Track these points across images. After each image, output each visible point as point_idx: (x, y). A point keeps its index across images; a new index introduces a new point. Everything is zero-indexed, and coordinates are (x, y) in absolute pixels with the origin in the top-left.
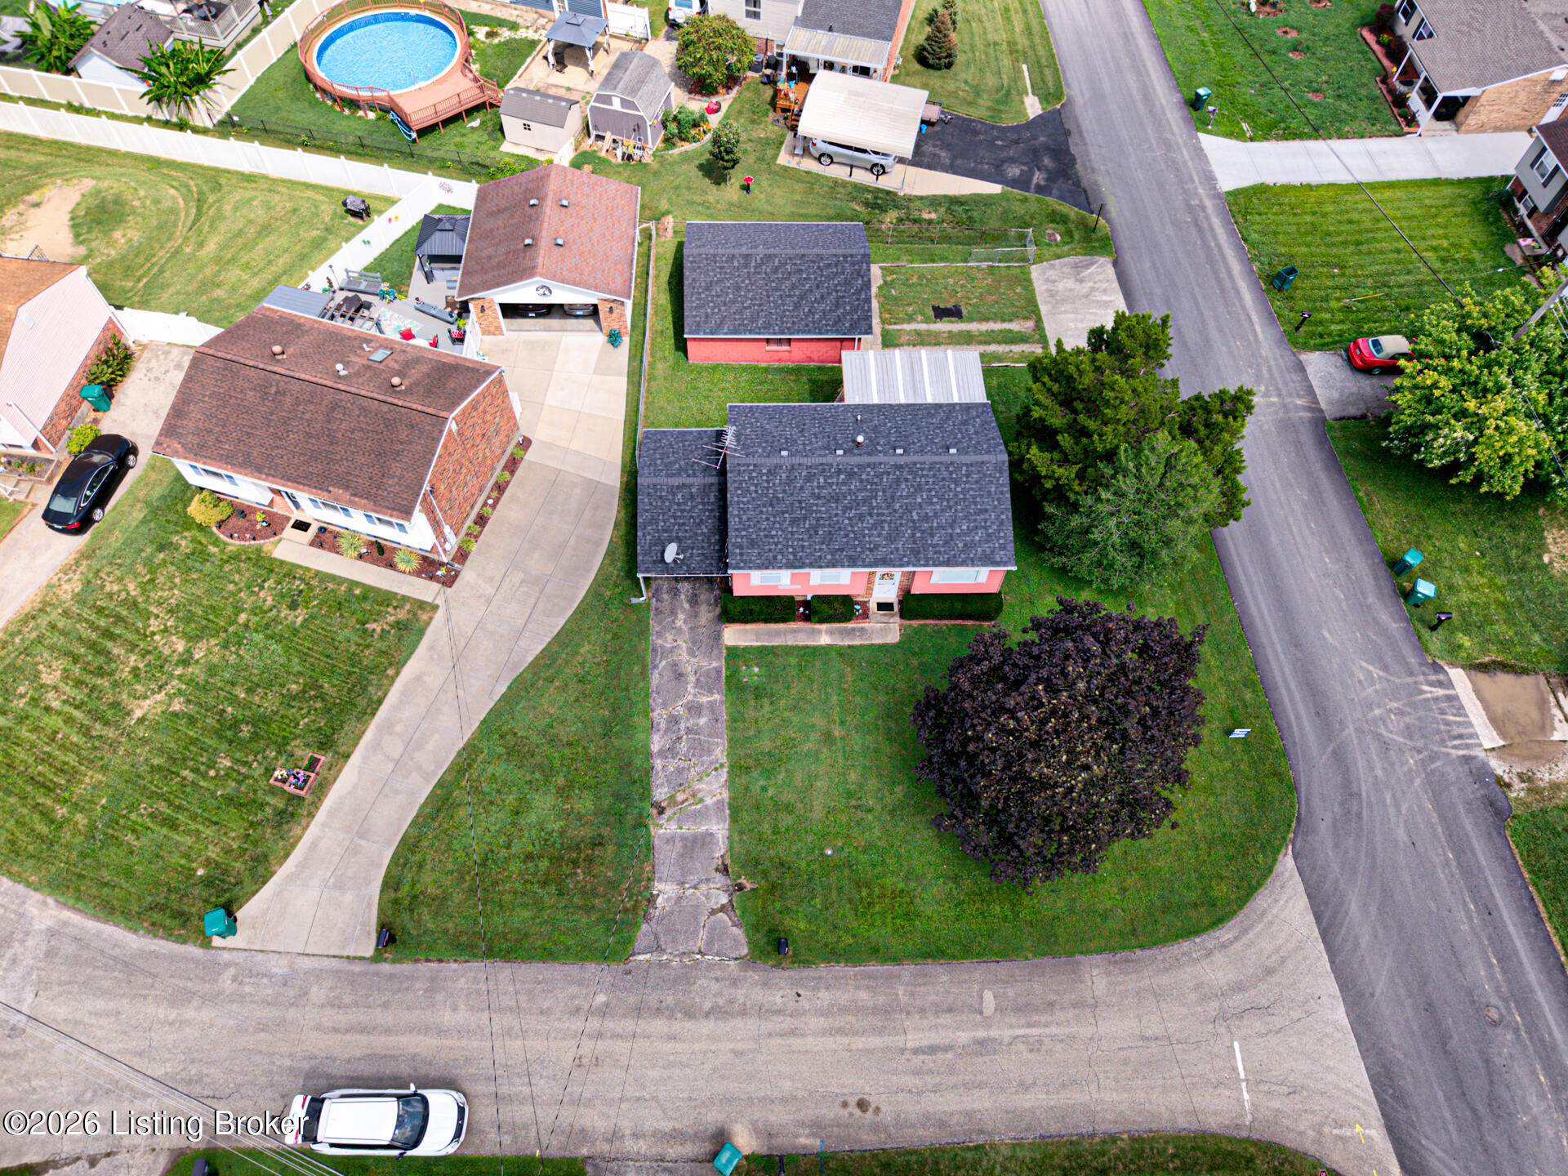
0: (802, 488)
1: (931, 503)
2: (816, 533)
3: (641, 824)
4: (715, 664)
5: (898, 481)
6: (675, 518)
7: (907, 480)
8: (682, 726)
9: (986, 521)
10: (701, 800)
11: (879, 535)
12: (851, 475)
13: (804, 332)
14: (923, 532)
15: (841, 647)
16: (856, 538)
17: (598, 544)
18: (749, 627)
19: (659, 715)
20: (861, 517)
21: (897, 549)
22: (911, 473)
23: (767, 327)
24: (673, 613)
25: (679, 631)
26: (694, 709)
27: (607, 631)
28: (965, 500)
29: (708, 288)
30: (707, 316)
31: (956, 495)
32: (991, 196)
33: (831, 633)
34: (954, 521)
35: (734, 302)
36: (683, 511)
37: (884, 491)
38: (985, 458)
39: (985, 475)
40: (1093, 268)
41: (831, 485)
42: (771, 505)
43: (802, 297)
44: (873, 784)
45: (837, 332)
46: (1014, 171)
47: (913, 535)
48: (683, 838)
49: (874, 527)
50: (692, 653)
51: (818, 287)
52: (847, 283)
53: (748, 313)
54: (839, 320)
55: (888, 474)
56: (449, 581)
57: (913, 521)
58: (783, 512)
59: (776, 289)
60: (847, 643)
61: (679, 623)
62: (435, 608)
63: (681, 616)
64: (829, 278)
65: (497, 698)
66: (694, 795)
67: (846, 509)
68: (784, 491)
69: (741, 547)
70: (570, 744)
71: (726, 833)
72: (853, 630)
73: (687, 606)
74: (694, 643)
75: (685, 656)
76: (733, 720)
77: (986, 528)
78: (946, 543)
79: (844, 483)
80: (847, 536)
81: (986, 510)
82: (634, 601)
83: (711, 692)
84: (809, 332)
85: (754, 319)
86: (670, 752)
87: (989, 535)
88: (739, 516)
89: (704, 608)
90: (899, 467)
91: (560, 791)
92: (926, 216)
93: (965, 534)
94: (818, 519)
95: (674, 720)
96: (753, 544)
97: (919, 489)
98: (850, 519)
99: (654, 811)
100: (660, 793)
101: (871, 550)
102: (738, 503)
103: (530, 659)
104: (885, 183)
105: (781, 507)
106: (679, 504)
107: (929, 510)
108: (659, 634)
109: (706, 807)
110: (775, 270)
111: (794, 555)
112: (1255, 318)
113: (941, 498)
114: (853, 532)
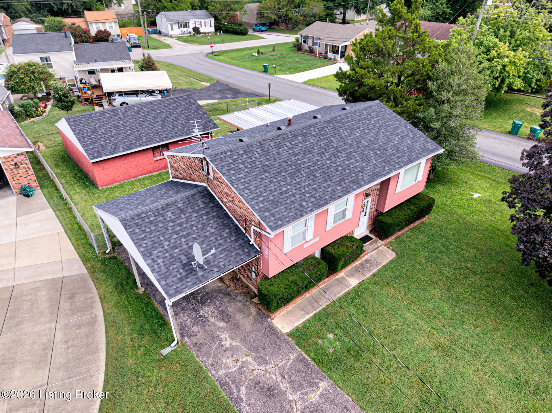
0: (278, 153)
1: (367, 134)
2: (315, 176)
4: (292, 356)
5: (336, 129)
6: (176, 233)
7: (340, 127)
9: (403, 132)
11: (357, 161)
12: (304, 135)
13: (177, 137)
14: (379, 150)
15: (368, 279)
16: (345, 169)
17: (92, 322)
18: (290, 307)
20: (335, 156)
22: (338, 123)
23: (150, 141)
24: (214, 338)
25: (233, 349)
27: (155, 400)
28: (381, 126)
29: (94, 132)
30: (102, 146)
31: (374, 125)
33: (351, 275)
34: (388, 138)
35: (118, 134)
36: (180, 225)
37: (334, 137)
38: (368, 104)
39: (377, 112)
41: (296, 145)
42: (266, 172)
44: (515, 360)
46: (217, 96)
47: (376, 154)
49: (348, 158)
50: (263, 361)
51: (170, 114)
52: (187, 108)
53: (132, 137)
55: (326, 128)
57: (368, 146)
58: (279, 172)
59: (144, 121)
60: (369, 275)
61: (228, 343)
63: (224, 336)
64: (174, 109)
67: (321, 154)
68: (267, 160)
69: (267, 210)
72: (362, 264)
73: (222, 324)
74: (256, 351)
75: (258, 369)
76: (361, 395)
77: (407, 136)
79: (305, 141)
80: (337, 170)
81: (397, 127)
82: (166, 351)
83: (314, 385)
84: (180, 136)
87: (413, 138)
88: (247, 188)
89: (239, 316)
90: (328, 122)
93: (401, 142)
94: (308, 168)
96: (275, 203)
97: (352, 129)
98: (329, 159)
102: (238, 180)
106: (173, 221)
107: (369, 137)
108: (216, 365)
110: (138, 113)
113: (369, 129)
114: (339, 166)
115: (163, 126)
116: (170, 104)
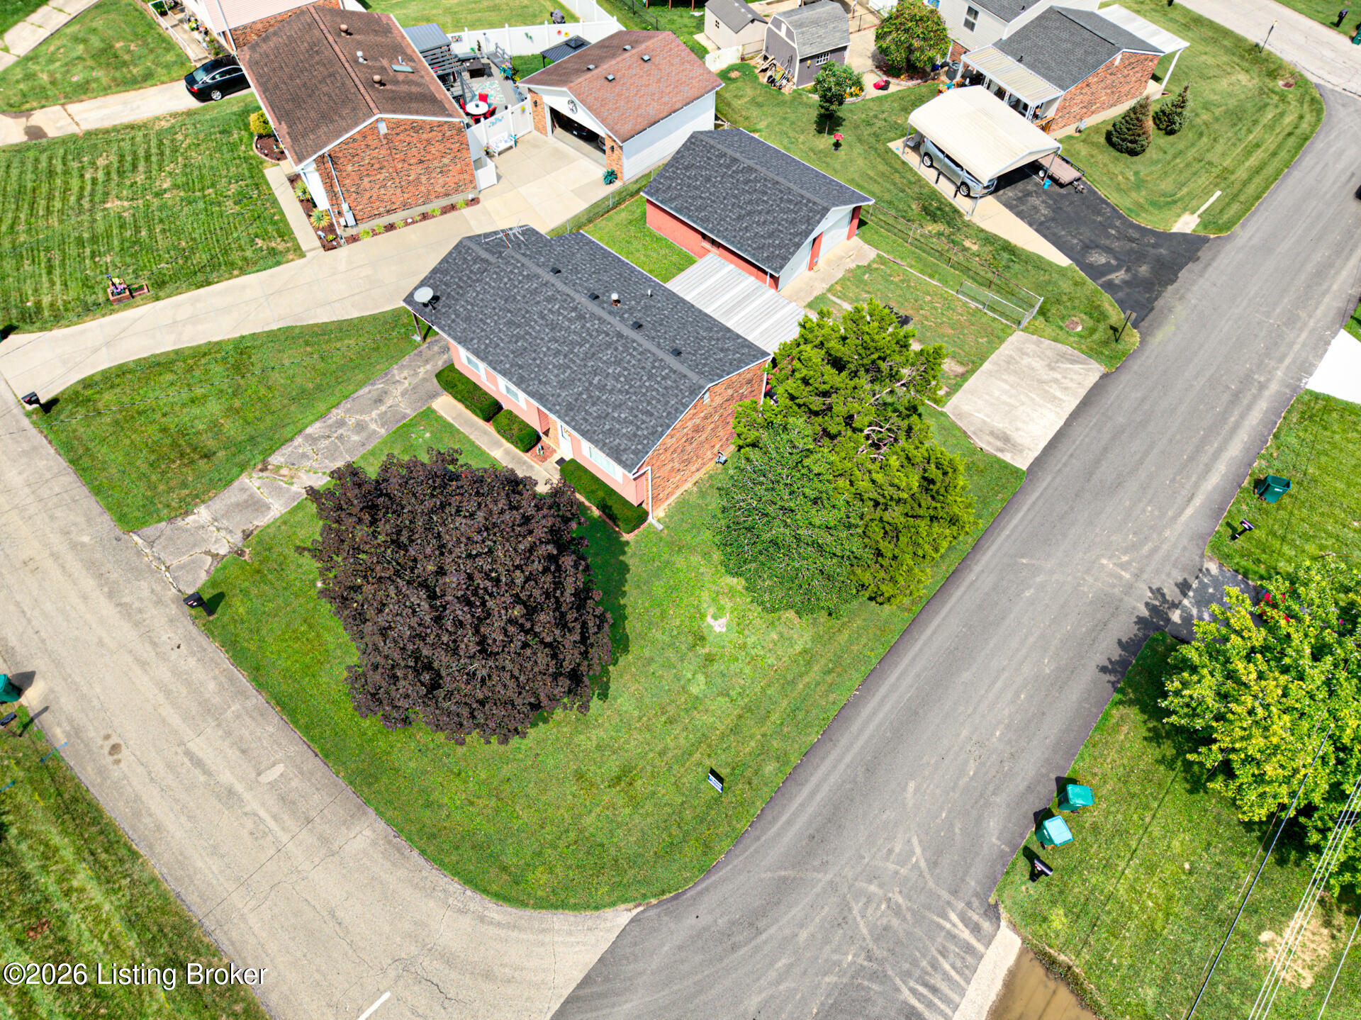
0: (538, 302)
1: (617, 380)
2: (516, 342)
3: (243, 467)
4: (408, 411)
5: (609, 345)
6: (460, 279)
7: (616, 349)
8: (340, 431)
9: (644, 422)
10: (292, 484)
11: (557, 376)
12: (581, 317)
13: (728, 241)
14: (590, 397)
15: (499, 464)
16: (538, 366)
18: (459, 405)
19: (337, 414)
20: (558, 352)
21: (559, 395)
22: (624, 346)
23: (704, 220)
24: (426, 361)
25: (416, 374)
26: (360, 427)
27: (375, 341)
28: (644, 395)
29: (687, 168)
30: (669, 188)
31: (641, 387)
32: (1050, 264)
34: (620, 405)
35: (696, 188)
36: (469, 278)
37: (592, 346)
38: (690, 374)
39: (677, 387)
40: (1077, 367)
41: (560, 314)
42: (506, 301)
43: (750, 213)
45: (753, 256)
46: (1099, 258)
47: (581, 394)
48: (252, 496)
49: (558, 367)
50: (403, 395)
51: (768, 212)
52: (793, 223)
53: (700, 202)
54: (761, 248)
55: (608, 335)
56: (328, 246)
57: (591, 383)
58: (509, 311)
59: (735, 197)
61: (422, 370)
62: (302, 255)
63: (428, 367)
64: (783, 211)
65: (266, 329)
66: (292, 477)
67: (553, 339)
68: (524, 297)
69: (458, 316)
70: (269, 388)
71: (278, 515)
74: (414, 388)
75: (397, 392)
76: (372, 452)
77: (638, 428)
78: (599, 417)
79: (570, 320)
81: (652, 415)
82: (415, 337)
83: (383, 425)
84: (732, 243)
85: (699, 209)
86: (313, 440)
87: (635, 435)
88: (478, 293)
90: (620, 335)
91: (230, 409)
92: (967, 244)
93: (619, 422)
94: (527, 333)
95: (341, 423)
96: (468, 319)
97: (618, 362)
98: (549, 349)
99: (260, 466)
100: (276, 459)
101: (540, 382)
102: (487, 283)
103: (311, 322)
104: (962, 203)
105: (511, 306)
106: (471, 272)
107: (610, 383)
108: (402, 367)
109: (288, 490)
110: (747, 182)
111: (486, 346)
112: (1197, 502)
113: (627, 381)
114: (542, 360)
115: (740, 218)
116: (790, 201)
